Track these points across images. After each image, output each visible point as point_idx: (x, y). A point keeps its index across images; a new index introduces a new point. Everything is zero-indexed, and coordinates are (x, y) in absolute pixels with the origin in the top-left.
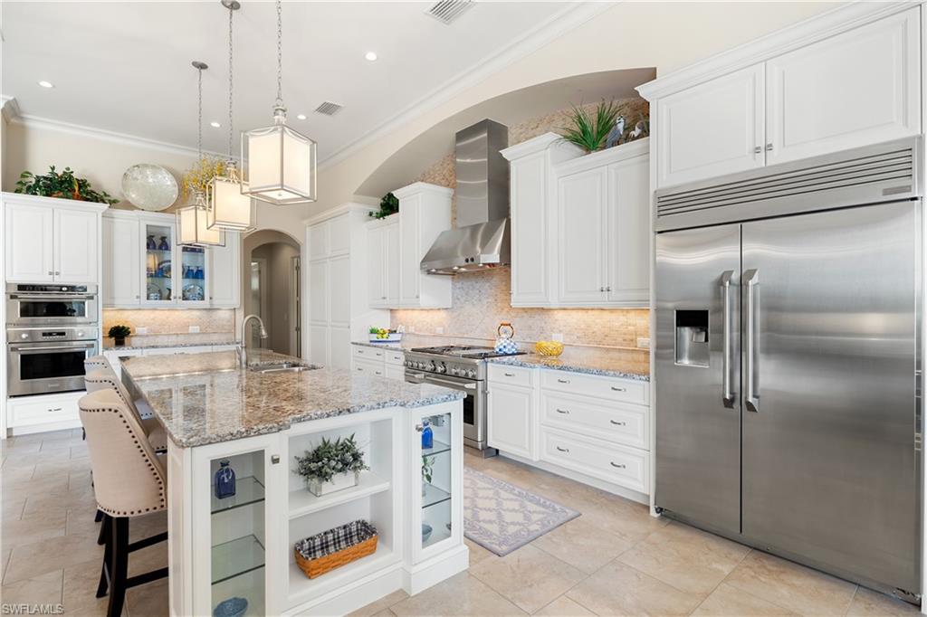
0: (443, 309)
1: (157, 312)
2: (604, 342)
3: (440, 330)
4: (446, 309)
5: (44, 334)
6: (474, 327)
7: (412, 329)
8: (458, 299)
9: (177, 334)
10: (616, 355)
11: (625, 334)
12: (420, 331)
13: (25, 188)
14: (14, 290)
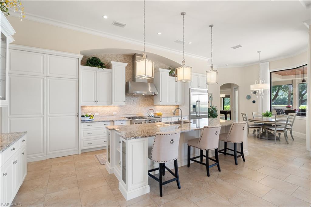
0: (117, 106)
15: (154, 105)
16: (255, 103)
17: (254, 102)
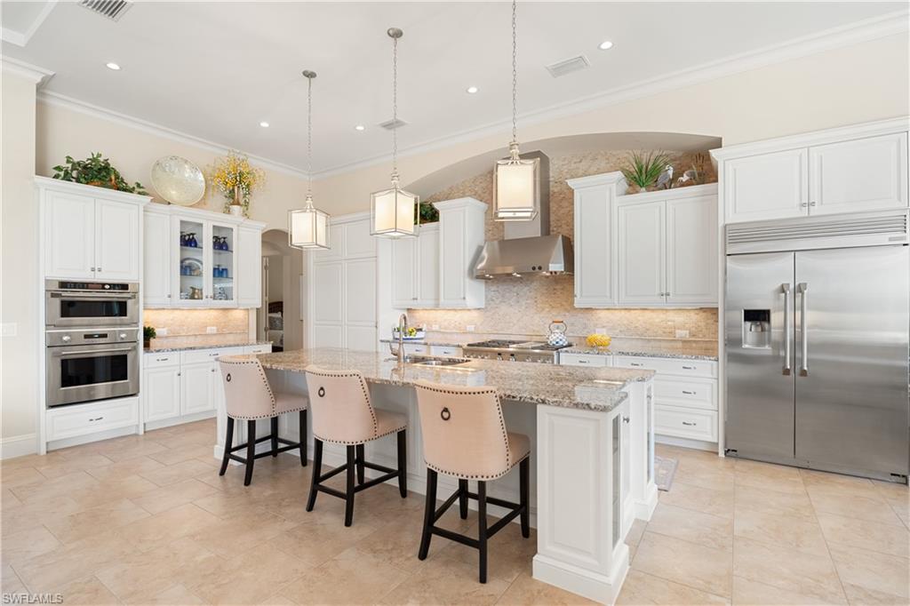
0: (475, 309)
1: (177, 312)
2: (645, 334)
3: (471, 328)
4: (479, 309)
5: (87, 336)
6: (512, 324)
7: (435, 327)
8: (493, 300)
9: (196, 335)
10: (657, 344)
11: (665, 328)
12: (445, 328)
13: (62, 173)
14: (55, 287)
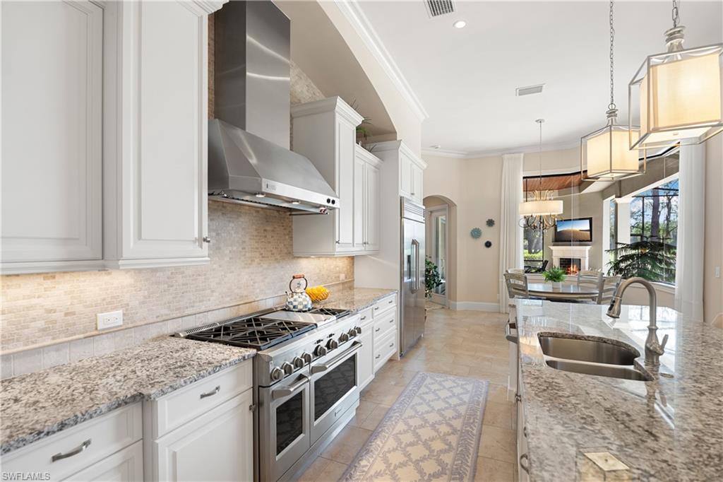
11: (335, 273)
15: (295, 257)
16: (492, 246)
17: (488, 244)
